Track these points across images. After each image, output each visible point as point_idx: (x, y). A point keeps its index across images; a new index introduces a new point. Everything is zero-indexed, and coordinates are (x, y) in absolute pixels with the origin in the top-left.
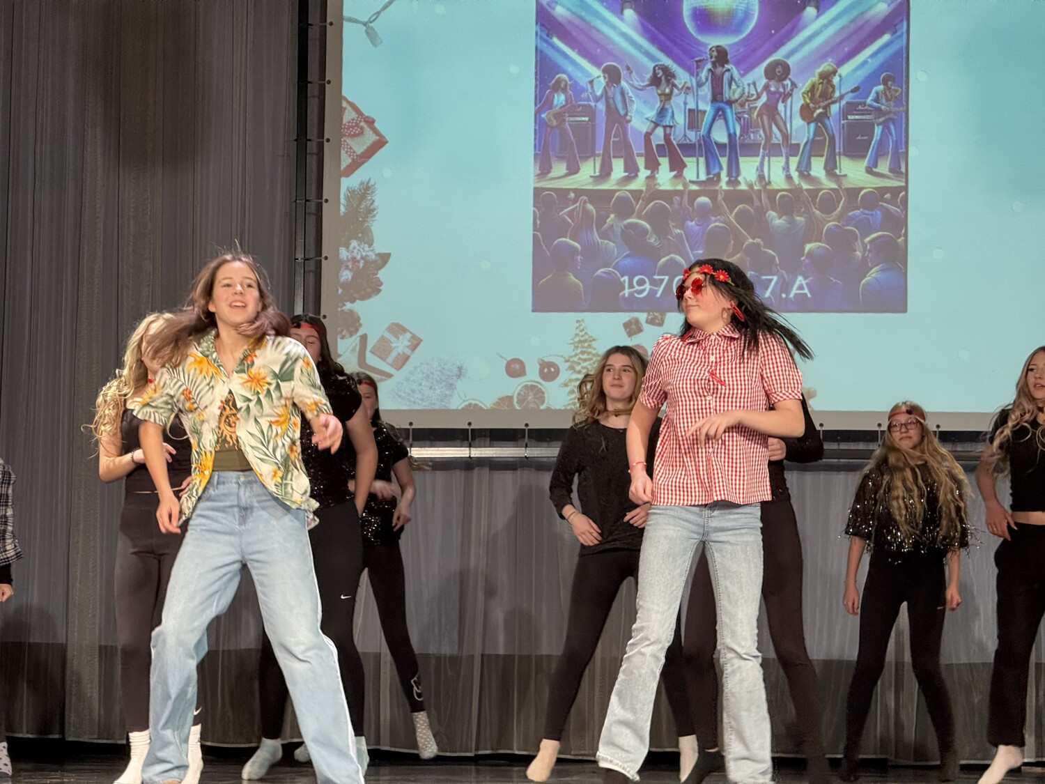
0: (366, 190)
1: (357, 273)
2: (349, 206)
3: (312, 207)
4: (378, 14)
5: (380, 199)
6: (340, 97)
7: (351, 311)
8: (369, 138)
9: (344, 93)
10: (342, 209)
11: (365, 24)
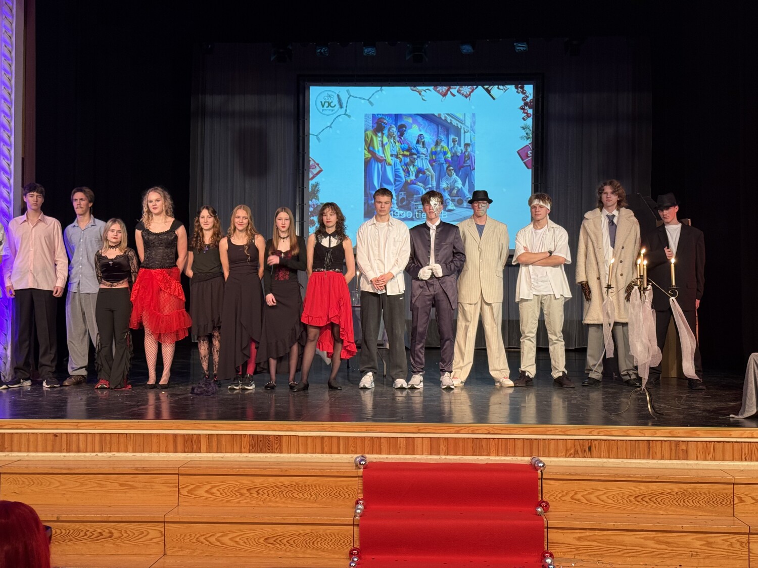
0: (317, 184)
1: (314, 208)
2: (312, 189)
3: (300, 189)
4: (320, 133)
5: (321, 187)
6: (309, 157)
7: (313, 220)
8: (318, 169)
9: (310, 156)
10: (310, 190)
11: (316, 136)
